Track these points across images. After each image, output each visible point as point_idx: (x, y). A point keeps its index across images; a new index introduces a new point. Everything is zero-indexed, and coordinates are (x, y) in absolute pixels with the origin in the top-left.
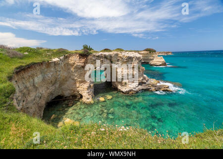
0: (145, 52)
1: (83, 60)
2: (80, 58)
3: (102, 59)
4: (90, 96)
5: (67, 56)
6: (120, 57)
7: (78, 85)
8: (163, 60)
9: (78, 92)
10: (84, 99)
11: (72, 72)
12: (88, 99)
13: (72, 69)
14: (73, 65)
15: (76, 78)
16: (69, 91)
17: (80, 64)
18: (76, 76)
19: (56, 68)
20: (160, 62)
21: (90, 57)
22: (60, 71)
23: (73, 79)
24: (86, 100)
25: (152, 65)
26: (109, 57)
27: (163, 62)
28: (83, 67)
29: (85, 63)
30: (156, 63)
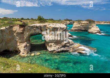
0: (86, 22)
1: (22, 29)
2: (20, 27)
3: (34, 29)
4: (26, 52)
5: (12, 26)
6: (48, 27)
7: (18, 44)
8: (98, 29)
9: (18, 48)
10: (21, 54)
11: (15, 36)
12: (23, 53)
13: (15, 34)
14: (15, 32)
15: (17, 40)
16: (12, 48)
17: (20, 31)
18: (17, 39)
19: (3, 33)
20: (96, 30)
21: (26, 27)
22: (5, 35)
23: (16, 40)
24: (22, 54)
25: (89, 33)
26: (39, 27)
27: (98, 31)
28: (22, 33)
29: (24, 30)
30: (93, 31)
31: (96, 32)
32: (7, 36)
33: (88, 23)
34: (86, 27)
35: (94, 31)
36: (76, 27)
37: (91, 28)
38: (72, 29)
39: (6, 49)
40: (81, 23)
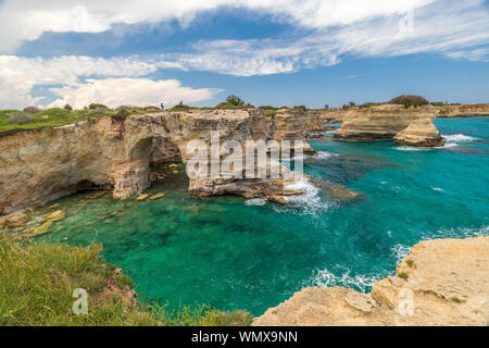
1: (118, 126)
2: (113, 123)
3: (148, 125)
5: (94, 120)
6: (183, 121)
7: (113, 167)
8: (432, 129)
11: (103, 145)
14: (103, 135)
15: (110, 156)
16: (100, 177)
17: (112, 133)
19: (68, 137)
20: (421, 134)
22: (75, 143)
23: (107, 158)
25: (399, 143)
27: (429, 134)
28: (119, 138)
29: (121, 131)
30: (409, 136)
31: (422, 139)
32: (78, 145)
33: (397, 111)
34: (391, 123)
35: (415, 137)
36: (352, 126)
37: (406, 127)
38: (339, 131)
39: (84, 178)
40: (373, 112)
